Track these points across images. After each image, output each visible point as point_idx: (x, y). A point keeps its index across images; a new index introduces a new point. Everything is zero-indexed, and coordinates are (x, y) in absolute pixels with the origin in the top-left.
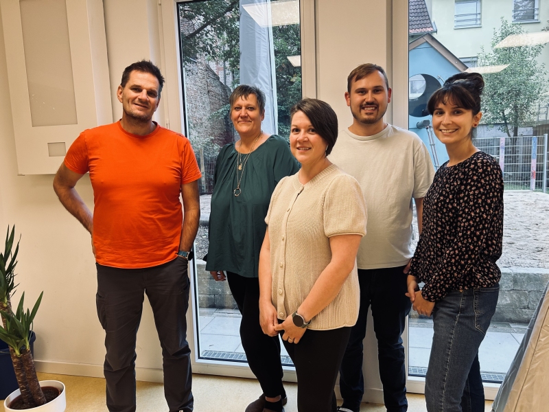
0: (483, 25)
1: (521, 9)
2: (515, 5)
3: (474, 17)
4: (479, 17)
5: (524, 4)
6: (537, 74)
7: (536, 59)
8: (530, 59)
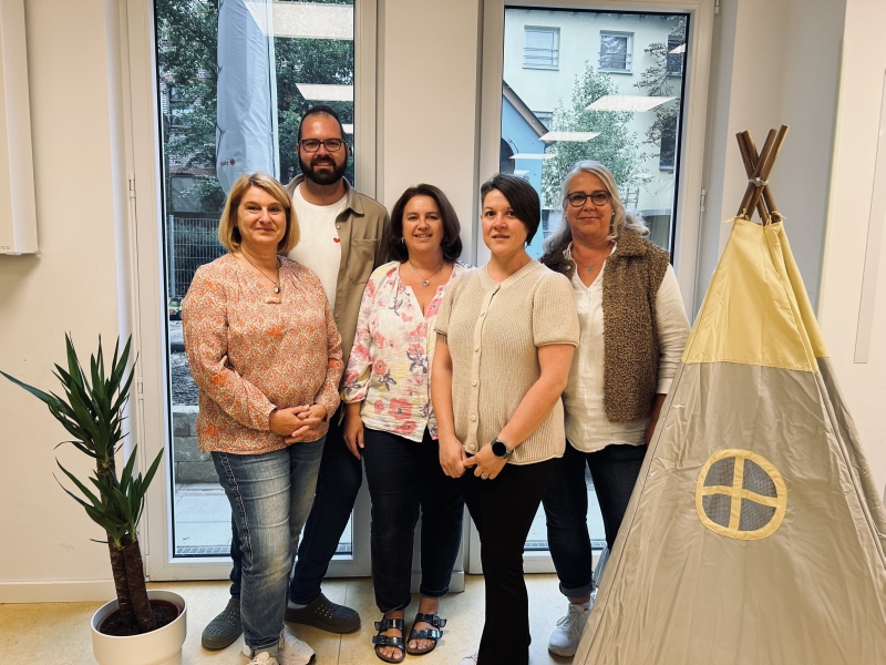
0: (560, 68)
1: (608, 51)
2: (602, 45)
3: (549, 54)
4: (555, 55)
5: (612, 45)
6: (627, 147)
7: (627, 125)
8: (620, 124)
